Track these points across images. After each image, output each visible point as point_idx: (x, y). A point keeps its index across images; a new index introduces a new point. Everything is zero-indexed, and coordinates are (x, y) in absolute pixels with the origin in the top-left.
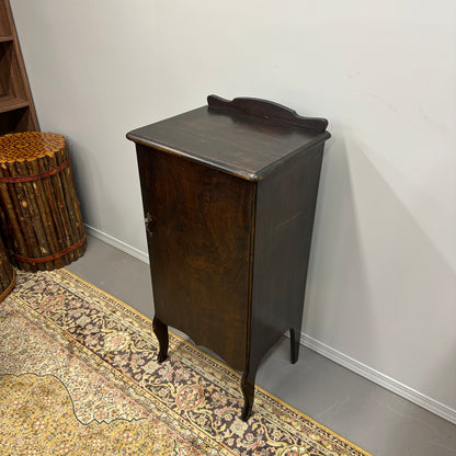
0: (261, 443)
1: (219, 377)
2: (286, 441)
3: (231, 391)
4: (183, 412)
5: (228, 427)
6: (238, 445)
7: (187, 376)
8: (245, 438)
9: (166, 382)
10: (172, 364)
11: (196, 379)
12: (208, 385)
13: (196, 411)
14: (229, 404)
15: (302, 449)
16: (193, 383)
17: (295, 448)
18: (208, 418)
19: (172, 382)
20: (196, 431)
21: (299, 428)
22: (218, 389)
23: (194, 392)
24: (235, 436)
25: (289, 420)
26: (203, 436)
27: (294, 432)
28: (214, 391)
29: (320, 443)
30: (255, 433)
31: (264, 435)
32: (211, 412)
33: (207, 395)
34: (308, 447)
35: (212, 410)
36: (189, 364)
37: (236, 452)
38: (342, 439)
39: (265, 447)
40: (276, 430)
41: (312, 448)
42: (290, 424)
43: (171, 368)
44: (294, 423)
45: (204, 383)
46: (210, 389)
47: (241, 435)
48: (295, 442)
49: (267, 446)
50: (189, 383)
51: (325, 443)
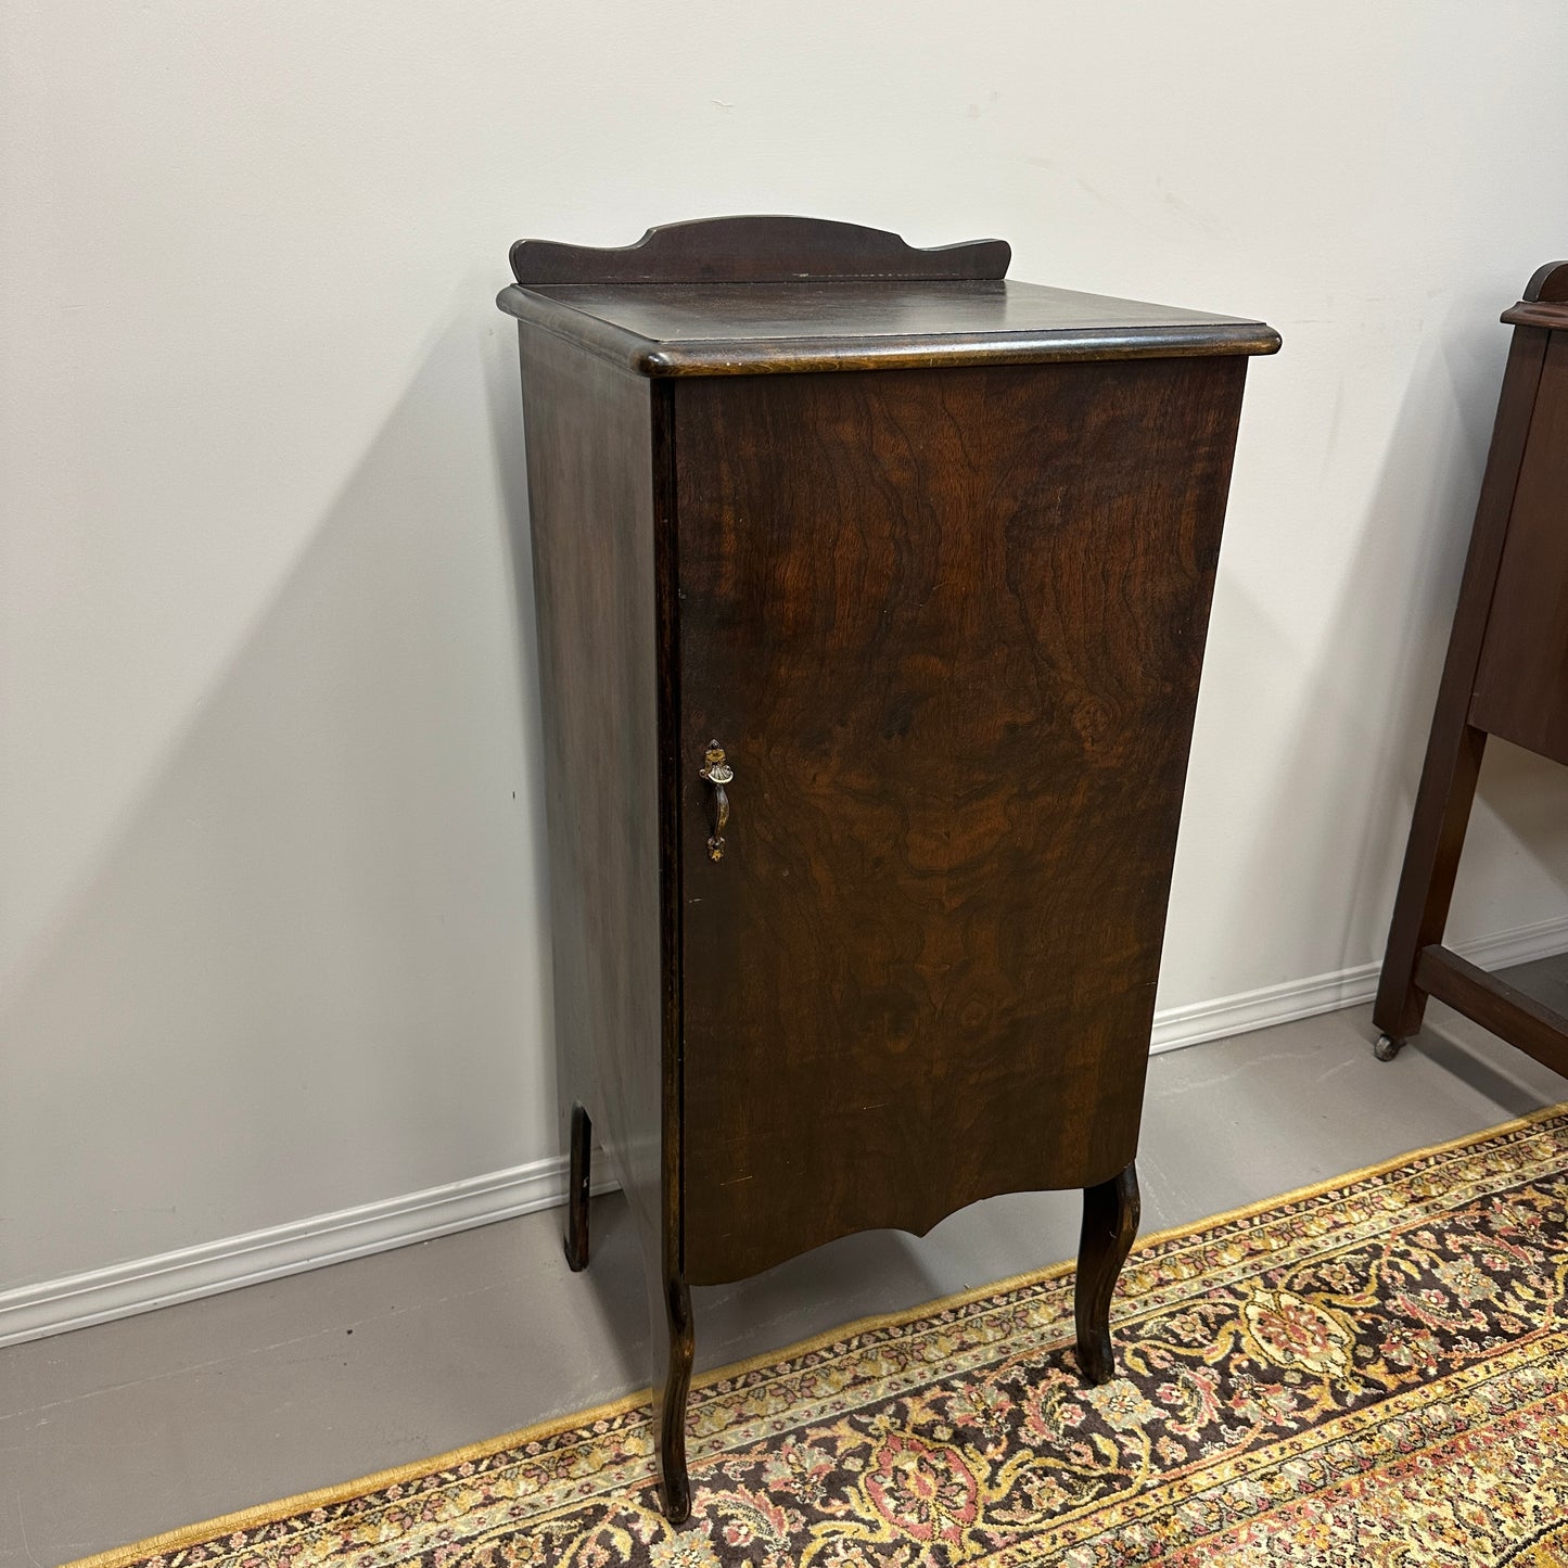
0: (1205, 1377)
1: (885, 1366)
2: (1221, 1320)
3: (965, 1363)
4: (977, 1536)
5: (1109, 1433)
6: (1193, 1436)
7: (817, 1461)
8: (1172, 1409)
9: (801, 1539)
10: (720, 1482)
11: (848, 1438)
12: (902, 1412)
13: (997, 1496)
14: (1016, 1392)
15: (1262, 1297)
16: (864, 1452)
17: (1253, 1312)
18: (1047, 1472)
19: (815, 1518)
20: (1084, 1530)
21: (1185, 1272)
22: (936, 1392)
23: (911, 1466)
24: (1154, 1430)
25: (1150, 1280)
26: (1115, 1517)
27: (1196, 1288)
28: (938, 1406)
29: (1253, 1253)
30: (1162, 1376)
31: (1177, 1357)
32: (1022, 1455)
33: (943, 1433)
34: (1259, 1283)
35: (1015, 1445)
36: (761, 1430)
37: (1212, 1452)
38: (1259, 1207)
39: (1225, 1374)
40: (1174, 1324)
41: (1264, 1276)
42: (1162, 1283)
43: (743, 1495)
44: (1167, 1274)
45: (882, 1421)
46: (919, 1414)
47: (1156, 1413)
48: (1230, 1300)
49: (1222, 1367)
50: (853, 1465)
51: (1258, 1244)
